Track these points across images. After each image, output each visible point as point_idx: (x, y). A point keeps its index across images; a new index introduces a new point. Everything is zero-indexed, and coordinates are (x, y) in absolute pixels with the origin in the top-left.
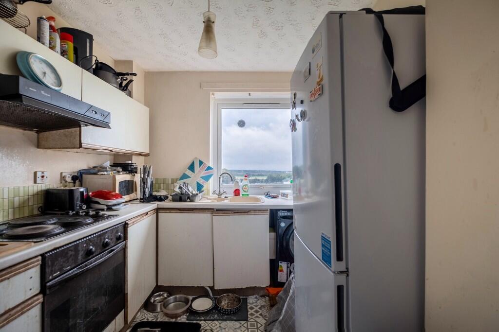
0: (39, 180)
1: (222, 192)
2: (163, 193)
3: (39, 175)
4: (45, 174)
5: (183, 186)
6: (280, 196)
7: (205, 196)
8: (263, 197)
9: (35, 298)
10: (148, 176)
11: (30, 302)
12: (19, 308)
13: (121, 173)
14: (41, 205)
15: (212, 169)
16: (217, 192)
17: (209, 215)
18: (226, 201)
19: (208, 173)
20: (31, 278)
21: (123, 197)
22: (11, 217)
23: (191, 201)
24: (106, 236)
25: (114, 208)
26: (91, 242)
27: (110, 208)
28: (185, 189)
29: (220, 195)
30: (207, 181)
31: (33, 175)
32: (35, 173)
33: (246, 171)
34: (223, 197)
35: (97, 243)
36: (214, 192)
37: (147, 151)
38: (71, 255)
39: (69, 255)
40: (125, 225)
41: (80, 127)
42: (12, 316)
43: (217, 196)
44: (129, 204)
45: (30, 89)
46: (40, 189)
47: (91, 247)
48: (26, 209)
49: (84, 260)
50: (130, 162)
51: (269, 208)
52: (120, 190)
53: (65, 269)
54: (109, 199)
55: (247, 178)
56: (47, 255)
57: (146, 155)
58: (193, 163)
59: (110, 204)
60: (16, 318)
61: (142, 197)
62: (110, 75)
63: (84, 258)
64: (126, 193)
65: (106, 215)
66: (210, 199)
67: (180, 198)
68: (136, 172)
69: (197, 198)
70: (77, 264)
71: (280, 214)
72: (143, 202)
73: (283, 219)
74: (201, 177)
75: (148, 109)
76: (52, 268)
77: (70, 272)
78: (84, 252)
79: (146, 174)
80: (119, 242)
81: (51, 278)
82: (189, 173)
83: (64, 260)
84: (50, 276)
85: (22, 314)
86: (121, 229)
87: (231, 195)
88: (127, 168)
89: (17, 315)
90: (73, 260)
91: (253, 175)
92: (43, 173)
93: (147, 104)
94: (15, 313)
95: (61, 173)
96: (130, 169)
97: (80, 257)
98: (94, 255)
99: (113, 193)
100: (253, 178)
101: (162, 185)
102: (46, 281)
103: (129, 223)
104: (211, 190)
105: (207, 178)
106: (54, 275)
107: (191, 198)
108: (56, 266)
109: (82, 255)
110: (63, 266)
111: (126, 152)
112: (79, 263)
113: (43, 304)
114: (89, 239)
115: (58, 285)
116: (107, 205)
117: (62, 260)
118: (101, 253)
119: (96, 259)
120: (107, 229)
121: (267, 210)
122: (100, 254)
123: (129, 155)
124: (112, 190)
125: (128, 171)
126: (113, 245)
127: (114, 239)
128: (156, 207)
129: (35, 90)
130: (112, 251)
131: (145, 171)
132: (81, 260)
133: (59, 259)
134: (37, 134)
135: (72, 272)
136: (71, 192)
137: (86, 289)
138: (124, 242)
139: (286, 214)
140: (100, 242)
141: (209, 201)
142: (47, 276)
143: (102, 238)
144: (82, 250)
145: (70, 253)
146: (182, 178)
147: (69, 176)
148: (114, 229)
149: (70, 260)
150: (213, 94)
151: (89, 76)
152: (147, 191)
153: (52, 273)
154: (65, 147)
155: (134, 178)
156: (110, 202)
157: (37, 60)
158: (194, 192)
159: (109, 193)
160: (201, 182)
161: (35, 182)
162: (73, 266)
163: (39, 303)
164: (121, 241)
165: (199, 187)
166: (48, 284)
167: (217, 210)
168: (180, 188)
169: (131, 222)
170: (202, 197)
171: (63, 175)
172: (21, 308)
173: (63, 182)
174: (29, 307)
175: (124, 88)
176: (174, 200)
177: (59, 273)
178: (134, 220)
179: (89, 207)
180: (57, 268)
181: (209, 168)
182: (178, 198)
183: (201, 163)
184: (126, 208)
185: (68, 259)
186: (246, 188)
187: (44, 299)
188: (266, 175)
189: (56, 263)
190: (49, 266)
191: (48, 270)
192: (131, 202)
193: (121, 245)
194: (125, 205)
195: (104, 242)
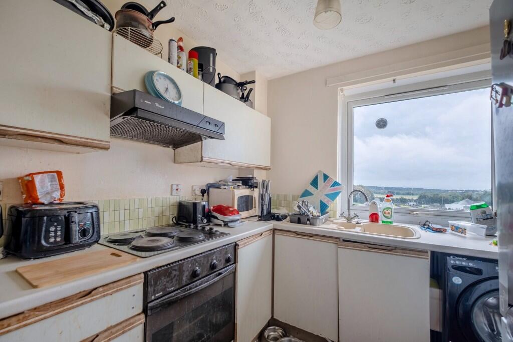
0: (174, 192)
1: (352, 215)
2: (282, 211)
3: (175, 187)
4: (179, 187)
5: (302, 205)
6: (449, 230)
7: (329, 219)
8: (417, 229)
9: (137, 318)
10: (266, 191)
11: (132, 321)
12: (120, 327)
13: (241, 188)
14: (175, 215)
15: (340, 185)
16: (346, 214)
17: (333, 246)
18: (358, 229)
19: (334, 190)
20: (134, 295)
21: (240, 213)
22: (153, 225)
23: (311, 224)
24: (214, 257)
25: (230, 224)
26: (197, 262)
27: (226, 224)
28: (304, 209)
29: (349, 219)
30: (333, 201)
31: (170, 187)
32: (172, 186)
33: (389, 188)
34: (354, 222)
35: (203, 264)
36: (342, 215)
37: (268, 164)
38: (175, 275)
39: (173, 275)
40: (236, 246)
41: (202, 140)
42: (114, 334)
43: (345, 221)
44: (247, 221)
45: (145, 101)
46: (175, 201)
47: (197, 268)
48: (164, 218)
49: (189, 282)
50: (251, 176)
51: (430, 249)
52: (238, 206)
53: (168, 290)
54: (225, 215)
55: (389, 198)
56: (149, 273)
57: (267, 169)
58: (316, 178)
59: (226, 220)
60: (116, 337)
61: (260, 215)
62: (231, 87)
63: (189, 280)
64: (245, 209)
65: (218, 233)
66: (336, 224)
67: (299, 219)
68: (256, 187)
69: (318, 221)
70: (181, 285)
71: (452, 262)
72: (261, 220)
73: (458, 272)
74: (326, 195)
75: (269, 119)
76: (155, 287)
77: (172, 294)
78: (189, 273)
79: (265, 190)
80: (228, 264)
81: (153, 298)
82: (311, 189)
83: (168, 279)
84: (152, 296)
85: (123, 333)
86: (231, 250)
87: (365, 221)
88: (247, 182)
89: (118, 333)
90: (177, 280)
91: (398, 194)
92: (177, 186)
93: (269, 114)
94: (117, 332)
95: (192, 187)
96: (250, 184)
97: (184, 278)
98: (200, 276)
99: (231, 209)
100: (398, 197)
101: (283, 202)
102: (148, 301)
103: (239, 244)
104: (337, 212)
105: (333, 196)
106: (157, 295)
107: (311, 221)
108: (158, 286)
109: (187, 276)
110: (166, 286)
111: (246, 165)
112: (184, 284)
113: (145, 324)
114: (195, 259)
115: (159, 307)
116: (223, 221)
117: (165, 280)
118: (208, 275)
119: (202, 282)
120: (215, 249)
121: (426, 252)
122: (206, 276)
123: (251, 169)
124: (231, 206)
125: (248, 185)
126: (221, 267)
127: (223, 261)
128: (272, 228)
129: (150, 103)
130: (220, 274)
131: (265, 186)
132: (186, 282)
133: (163, 278)
134: (173, 151)
135: (175, 295)
136: (195, 205)
137: (191, 314)
138: (235, 265)
139: (464, 263)
140: (207, 262)
141: (335, 226)
142: (149, 295)
143: (210, 259)
144: (188, 270)
145: (174, 273)
146: (303, 196)
147: (199, 189)
148: (223, 249)
149: (174, 280)
150: (342, 90)
151: (211, 89)
152: (265, 208)
153: (154, 292)
154: (191, 161)
155: (253, 194)
156: (227, 218)
157: (162, 78)
158: (316, 213)
159: (227, 208)
160: (326, 200)
161: (171, 194)
162: (177, 287)
163: (141, 323)
164: (231, 263)
165: (323, 208)
166: (150, 305)
167: (344, 241)
168: (299, 207)
169: (242, 243)
170: (326, 220)
171: (194, 188)
172: (123, 326)
173: (194, 195)
174: (131, 327)
175: (245, 99)
176: (292, 221)
177: (162, 293)
178: (246, 241)
179: (209, 221)
180: (159, 288)
181: (336, 184)
182: (296, 219)
183: (326, 177)
184: (242, 225)
185: (172, 279)
186: (389, 213)
187: (146, 320)
188: (417, 194)
189: (158, 283)
190: (151, 286)
191: (150, 289)
192: (249, 219)
193: (231, 268)
194: (242, 222)
195: (211, 263)
